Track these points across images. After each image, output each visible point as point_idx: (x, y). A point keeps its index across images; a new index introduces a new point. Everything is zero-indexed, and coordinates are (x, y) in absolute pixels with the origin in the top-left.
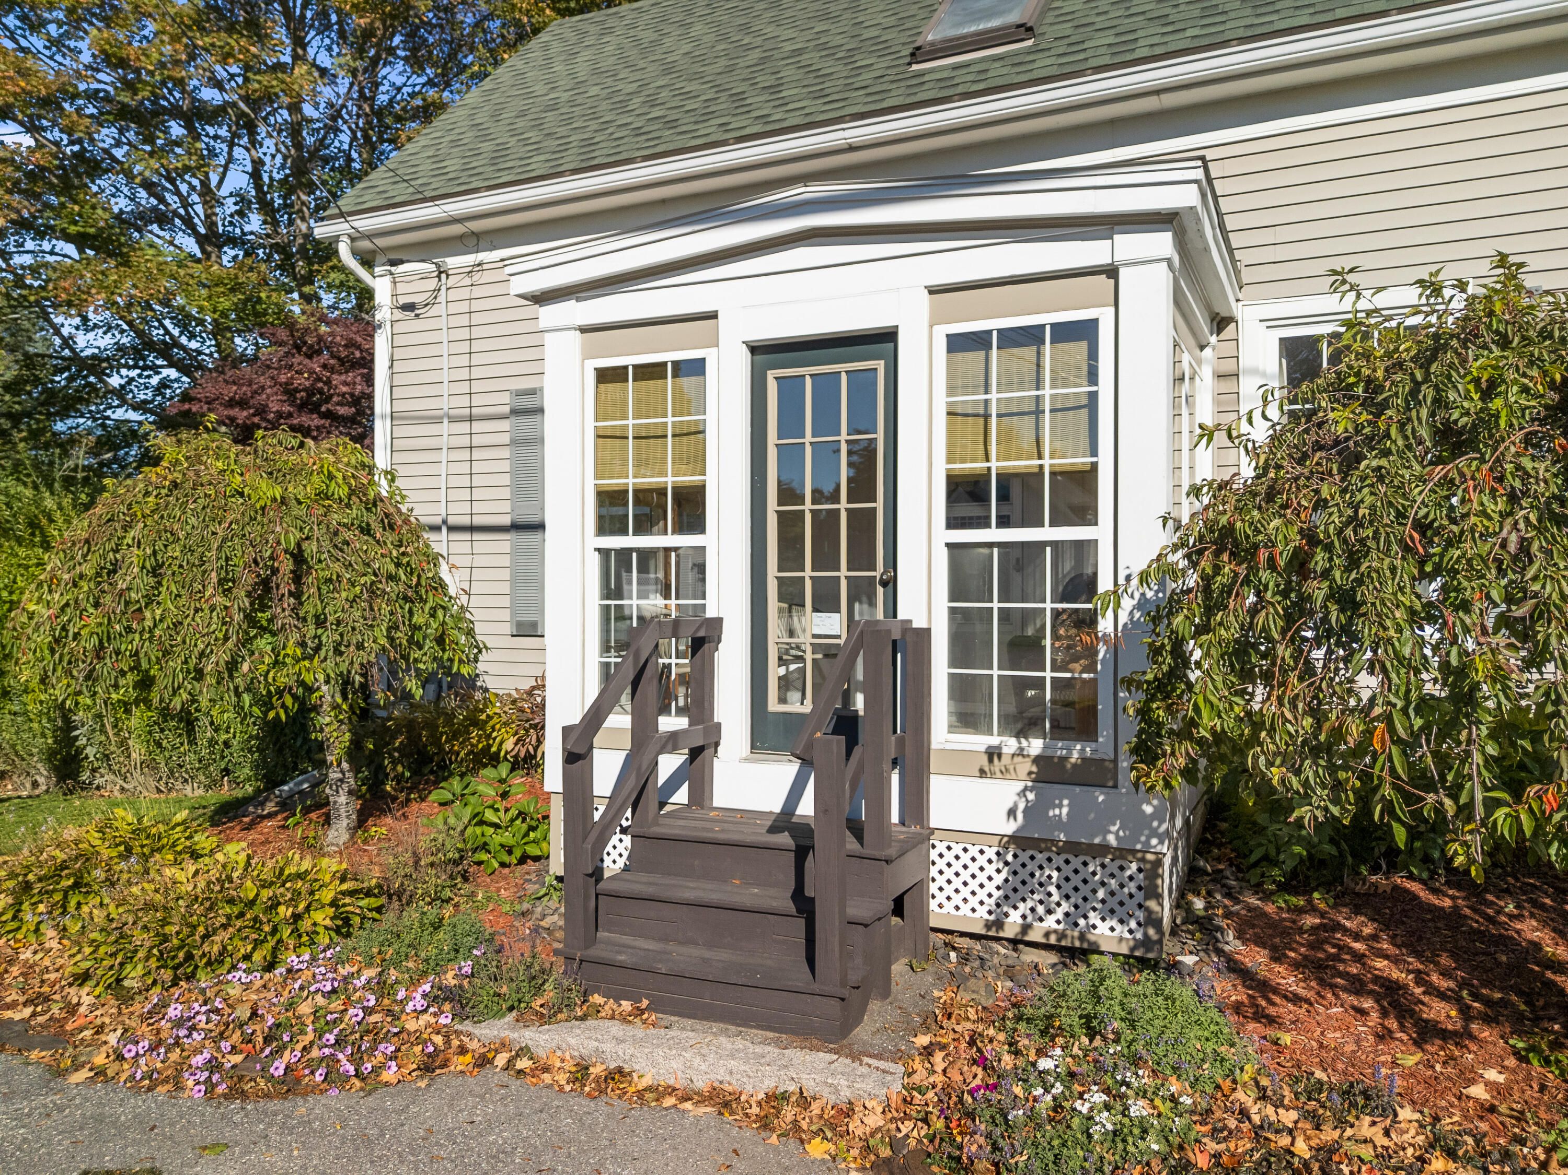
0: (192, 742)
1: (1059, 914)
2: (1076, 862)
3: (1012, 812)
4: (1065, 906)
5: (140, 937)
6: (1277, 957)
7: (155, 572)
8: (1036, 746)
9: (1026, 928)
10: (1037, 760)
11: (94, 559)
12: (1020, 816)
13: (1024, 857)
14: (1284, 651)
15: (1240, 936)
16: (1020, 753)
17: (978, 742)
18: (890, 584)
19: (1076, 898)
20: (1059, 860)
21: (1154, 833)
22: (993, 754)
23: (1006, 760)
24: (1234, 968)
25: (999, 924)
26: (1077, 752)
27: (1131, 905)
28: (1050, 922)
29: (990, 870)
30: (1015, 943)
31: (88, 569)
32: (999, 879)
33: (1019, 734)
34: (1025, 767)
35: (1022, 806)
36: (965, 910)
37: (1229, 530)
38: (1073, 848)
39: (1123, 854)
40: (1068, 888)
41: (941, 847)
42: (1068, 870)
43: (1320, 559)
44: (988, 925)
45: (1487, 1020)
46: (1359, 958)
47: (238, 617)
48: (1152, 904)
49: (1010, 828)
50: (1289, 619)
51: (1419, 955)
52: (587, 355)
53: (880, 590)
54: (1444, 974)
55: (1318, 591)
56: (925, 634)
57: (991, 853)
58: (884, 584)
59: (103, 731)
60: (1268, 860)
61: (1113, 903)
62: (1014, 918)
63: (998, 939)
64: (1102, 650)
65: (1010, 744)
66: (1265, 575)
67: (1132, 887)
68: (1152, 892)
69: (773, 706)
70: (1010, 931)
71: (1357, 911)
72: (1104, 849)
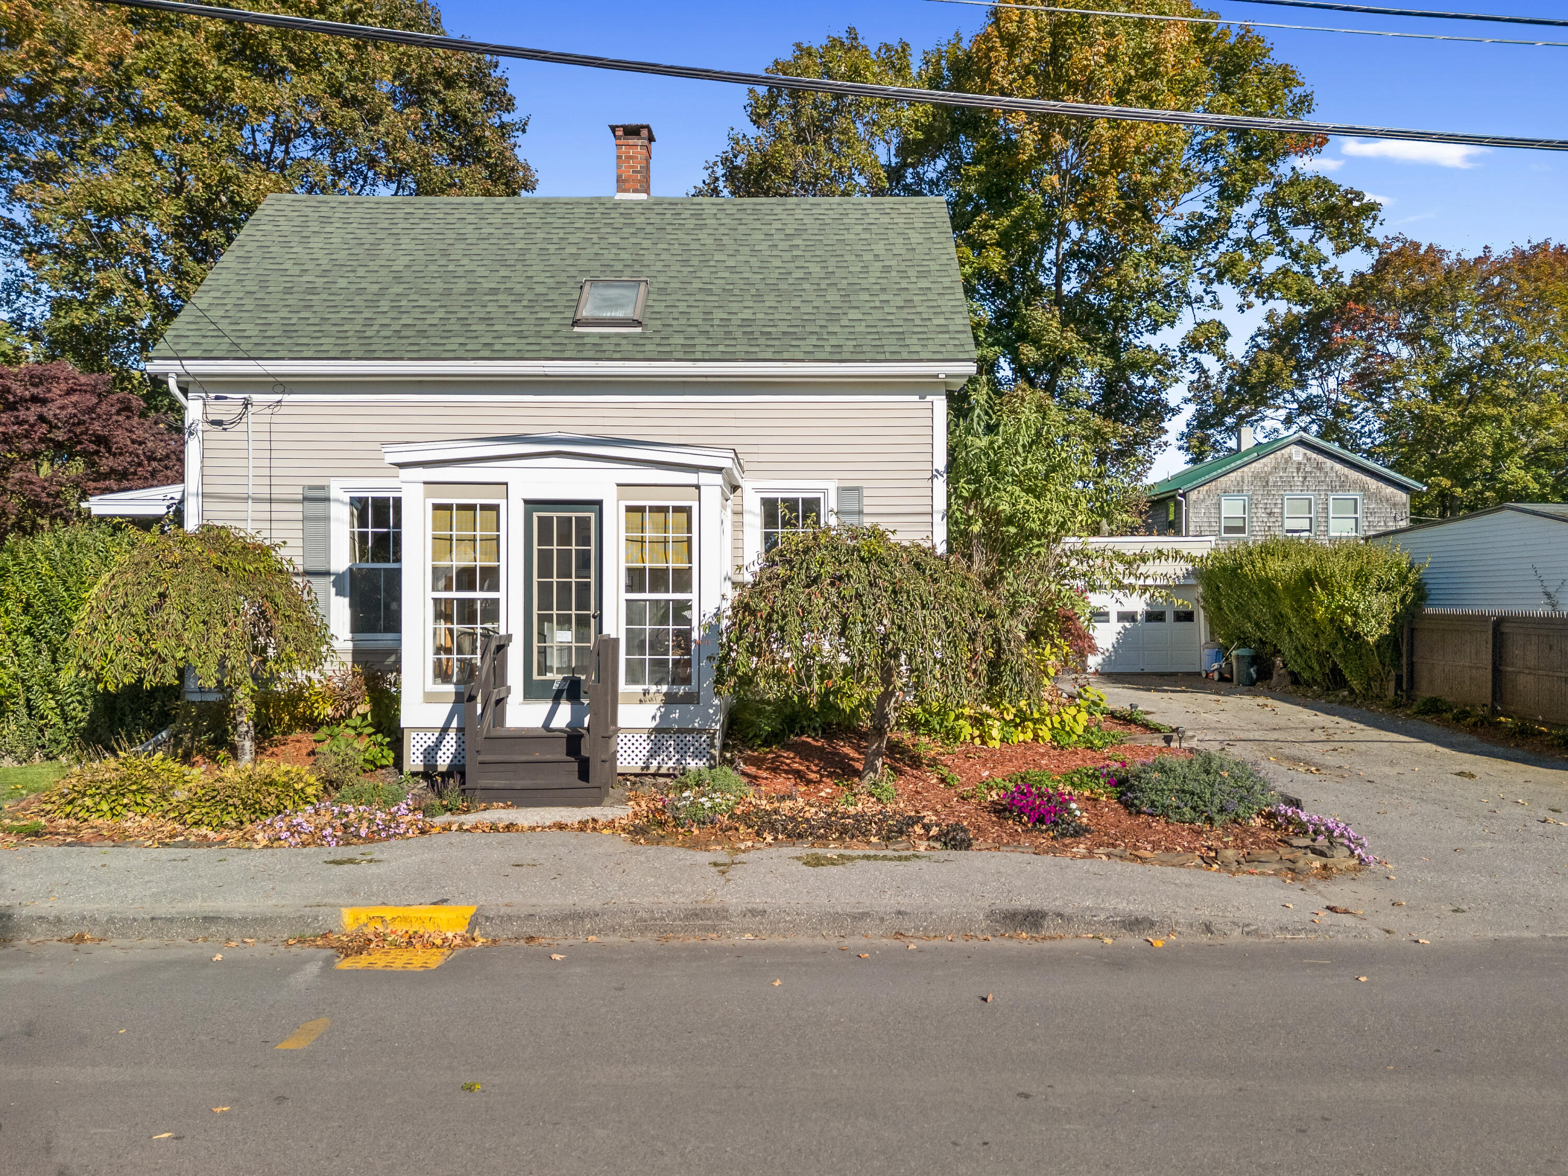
1: (674, 760)
2: (682, 737)
3: (654, 717)
4: (677, 756)
6: (759, 768)
8: (664, 688)
9: (659, 768)
10: (665, 694)
12: (658, 719)
13: (659, 737)
14: (764, 645)
15: (745, 764)
16: (658, 692)
17: (639, 688)
18: (599, 618)
19: (682, 752)
20: (675, 737)
21: (713, 721)
22: (646, 692)
23: (651, 695)
24: (744, 774)
25: (648, 768)
26: (682, 690)
27: (704, 752)
28: (671, 764)
29: (644, 744)
30: (654, 775)
32: (648, 748)
33: (656, 684)
34: (660, 697)
35: (658, 714)
36: (633, 763)
37: (747, 604)
38: (680, 731)
39: (700, 731)
40: (678, 748)
41: (622, 736)
42: (678, 741)
43: (775, 617)
44: (643, 769)
45: (827, 776)
46: (788, 765)
48: (713, 751)
49: (653, 724)
50: (767, 635)
51: (807, 760)
52: (427, 496)
53: (592, 620)
54: (816, 765)
55: (775, 626)
56: (617, 640)
57: (645, 737)
58: (595, 617)
60: (756, 736)
61: (697, 752)
62: (655, 764)
63: (646, 775)
64: (693, 645)
65: (653, 688)
66: (759, 621)
67: (704, 745)
68: (712, 746)
69: (536, 677)
70: (652, 771)
71: (788, 750)
72: (693, 730)
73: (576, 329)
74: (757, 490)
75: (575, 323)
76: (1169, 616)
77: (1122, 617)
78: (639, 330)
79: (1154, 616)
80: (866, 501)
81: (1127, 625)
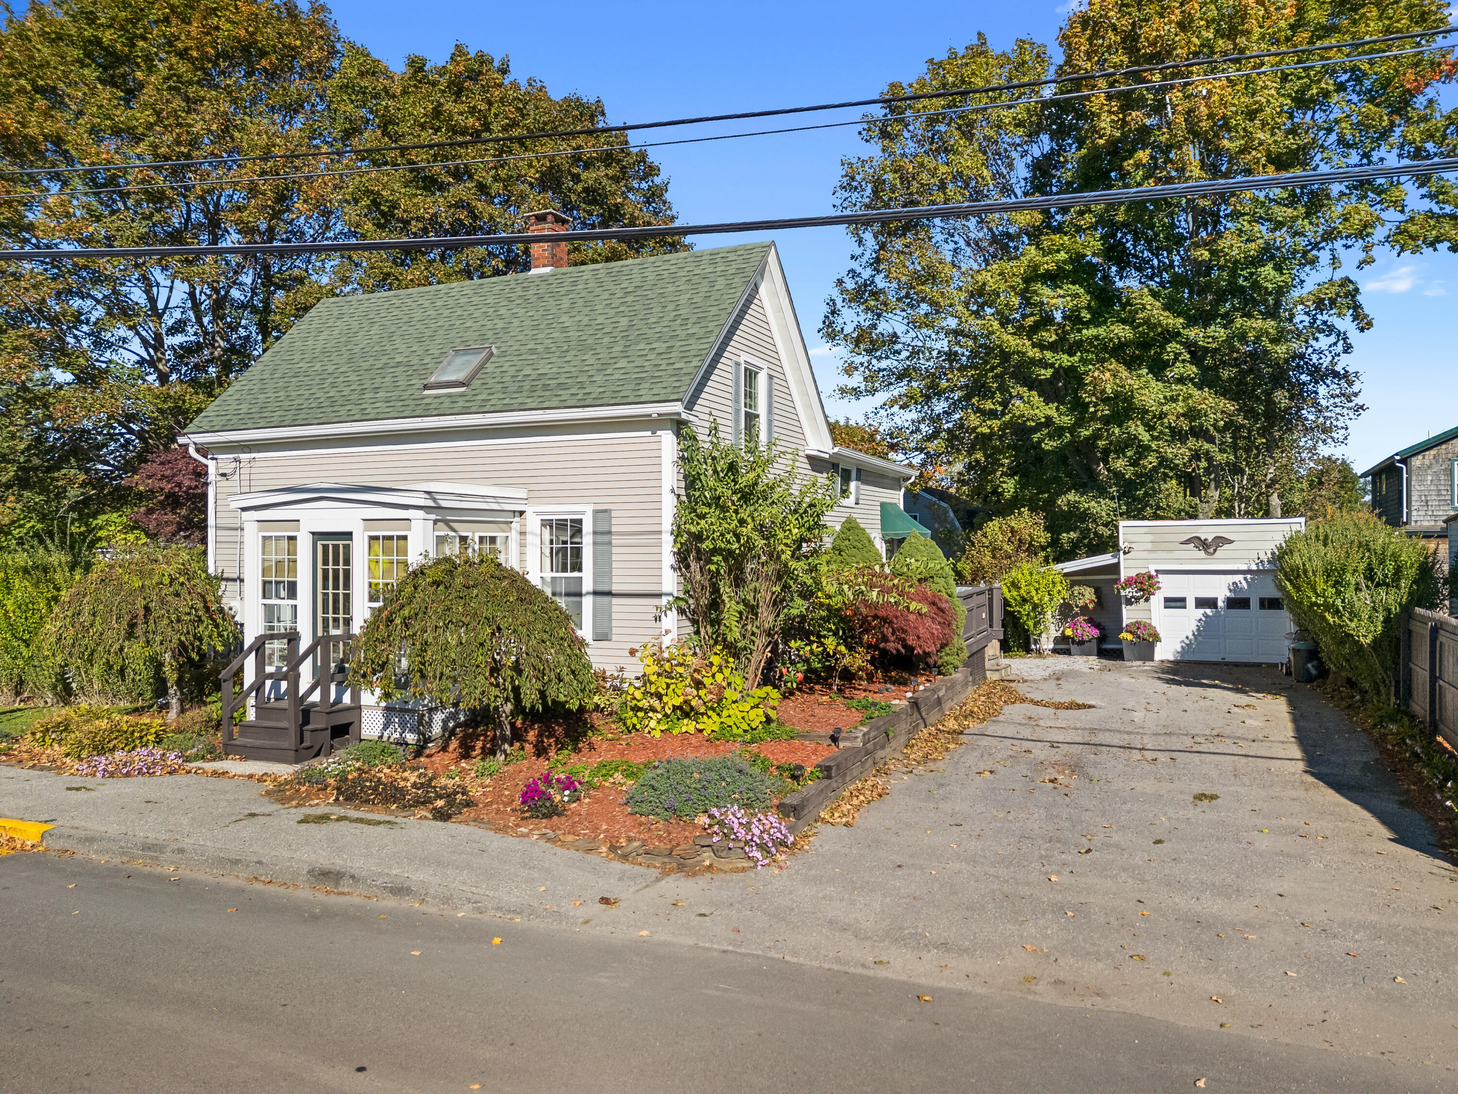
0: (123, 680)
1: (397, 732)
2: (401, 715)
4: (399, 730)
5: (85, 741)
7: (94, 615)
9: (389, 737)
11: (71, 610)
13: (387, 713)
19: (402, 727)
20: (397, 715)
21: (421, 704)
25: (382, 737)
28: (395, 735)
29: (379, 719)
31: (69, 613)
32: (381, 721)
36: (372, 732)
38: (400, 710)
39: (413, 712)
40: (399, 723)
41: (365, 711)
42: (399, 718)
47: (123, 632)
48: (421, 728)
52: (260, 530)
57: (379, 713)
58: (352, 620)
59: (80, 675)
61: (410, 727)
63: (381, 741)
68: (421, 724)
70: (384, 739)
72: (409, 710)
73: (427, 392)
74: (538, 513)
75: (426, 387)
76: (1254, 603)
77: (1201, 603)
78: (463, 389)
79: (1237, 603)
80: (614, 521)
81: (1209, 611)
